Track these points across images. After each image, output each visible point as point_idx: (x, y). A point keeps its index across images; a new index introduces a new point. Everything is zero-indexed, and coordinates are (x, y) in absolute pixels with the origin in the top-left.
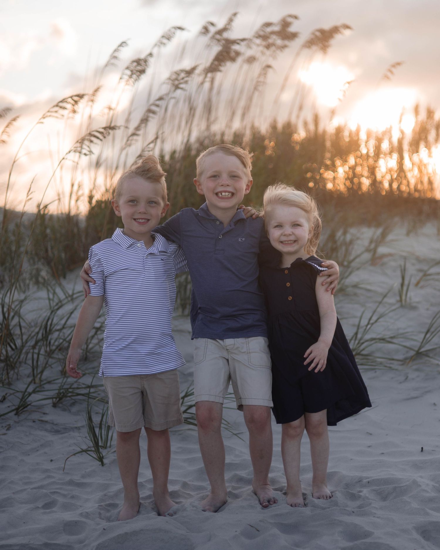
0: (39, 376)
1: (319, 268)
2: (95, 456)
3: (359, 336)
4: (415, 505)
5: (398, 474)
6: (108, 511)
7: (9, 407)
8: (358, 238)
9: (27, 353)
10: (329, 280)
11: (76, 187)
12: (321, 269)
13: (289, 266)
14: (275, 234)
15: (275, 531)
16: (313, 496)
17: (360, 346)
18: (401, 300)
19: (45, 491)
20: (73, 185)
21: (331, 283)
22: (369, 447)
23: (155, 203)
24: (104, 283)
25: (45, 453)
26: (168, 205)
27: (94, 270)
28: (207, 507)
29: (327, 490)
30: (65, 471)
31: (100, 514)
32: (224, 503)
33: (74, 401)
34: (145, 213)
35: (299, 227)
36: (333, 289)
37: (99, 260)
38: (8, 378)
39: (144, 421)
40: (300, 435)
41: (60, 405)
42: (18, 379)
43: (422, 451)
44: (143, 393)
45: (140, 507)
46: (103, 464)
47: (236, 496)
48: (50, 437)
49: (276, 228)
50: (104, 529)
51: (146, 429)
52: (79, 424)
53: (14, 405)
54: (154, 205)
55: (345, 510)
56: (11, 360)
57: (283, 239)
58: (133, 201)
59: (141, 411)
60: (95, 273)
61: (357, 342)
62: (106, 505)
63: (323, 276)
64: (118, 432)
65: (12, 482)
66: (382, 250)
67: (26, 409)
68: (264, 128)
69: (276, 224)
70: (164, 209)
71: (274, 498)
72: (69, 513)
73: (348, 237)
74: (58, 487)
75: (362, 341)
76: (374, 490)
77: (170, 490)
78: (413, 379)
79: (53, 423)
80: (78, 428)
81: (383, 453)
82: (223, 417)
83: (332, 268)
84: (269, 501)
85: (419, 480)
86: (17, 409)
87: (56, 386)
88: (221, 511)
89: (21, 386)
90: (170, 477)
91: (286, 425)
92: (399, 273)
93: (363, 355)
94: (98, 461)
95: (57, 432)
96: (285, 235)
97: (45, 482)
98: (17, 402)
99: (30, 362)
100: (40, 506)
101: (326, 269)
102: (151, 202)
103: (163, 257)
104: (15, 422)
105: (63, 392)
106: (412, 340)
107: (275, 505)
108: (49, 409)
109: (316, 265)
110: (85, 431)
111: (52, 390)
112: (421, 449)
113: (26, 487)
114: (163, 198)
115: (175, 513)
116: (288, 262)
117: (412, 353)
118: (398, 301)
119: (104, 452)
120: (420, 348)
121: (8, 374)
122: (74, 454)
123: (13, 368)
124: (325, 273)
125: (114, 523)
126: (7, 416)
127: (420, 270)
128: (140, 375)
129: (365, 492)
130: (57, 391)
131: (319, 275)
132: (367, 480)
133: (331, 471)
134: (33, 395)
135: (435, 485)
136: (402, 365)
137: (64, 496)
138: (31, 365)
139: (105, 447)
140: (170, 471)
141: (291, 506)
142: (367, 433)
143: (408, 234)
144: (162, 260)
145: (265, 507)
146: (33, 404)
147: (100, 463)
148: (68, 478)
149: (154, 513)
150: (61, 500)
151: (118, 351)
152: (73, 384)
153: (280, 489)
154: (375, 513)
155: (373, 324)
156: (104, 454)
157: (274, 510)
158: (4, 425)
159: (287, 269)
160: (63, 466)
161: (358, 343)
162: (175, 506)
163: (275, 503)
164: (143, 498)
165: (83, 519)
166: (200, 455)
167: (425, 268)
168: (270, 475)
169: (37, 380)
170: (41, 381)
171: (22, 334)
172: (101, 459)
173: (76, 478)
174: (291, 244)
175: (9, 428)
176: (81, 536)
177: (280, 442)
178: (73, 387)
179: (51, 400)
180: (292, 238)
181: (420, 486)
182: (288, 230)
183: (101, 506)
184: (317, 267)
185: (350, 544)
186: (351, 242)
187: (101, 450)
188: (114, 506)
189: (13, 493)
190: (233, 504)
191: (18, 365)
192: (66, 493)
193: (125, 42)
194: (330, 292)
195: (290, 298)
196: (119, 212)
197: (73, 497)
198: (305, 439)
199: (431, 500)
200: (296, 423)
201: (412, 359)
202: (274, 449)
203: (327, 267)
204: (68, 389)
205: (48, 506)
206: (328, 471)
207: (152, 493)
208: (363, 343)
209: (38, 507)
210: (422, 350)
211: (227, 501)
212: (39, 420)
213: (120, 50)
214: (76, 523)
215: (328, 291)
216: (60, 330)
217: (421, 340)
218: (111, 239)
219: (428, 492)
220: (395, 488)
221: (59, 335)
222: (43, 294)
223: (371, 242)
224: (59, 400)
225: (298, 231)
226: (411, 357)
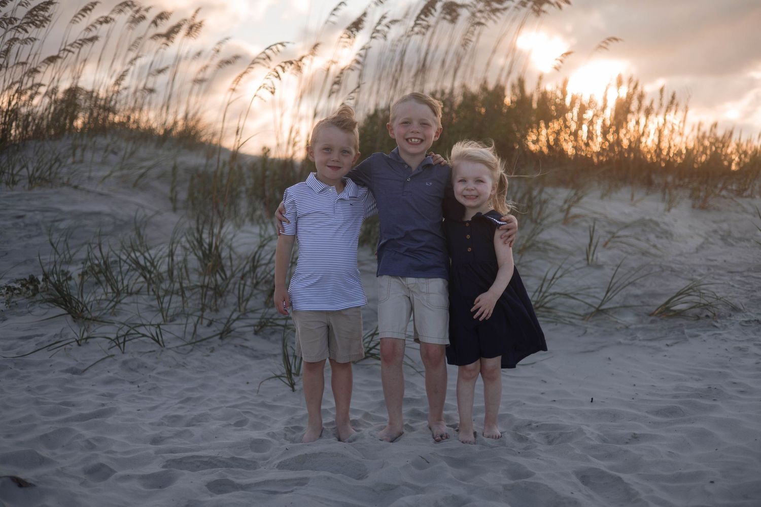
0: (244, 304)
1: (498, 222)
2: (287, 382)
3: (544, 289)
4: (578, 451)
5: (566, 422)
6: (294, 433)
7: (214, 331)
8: (552, 198)
9: (235, 284)
10: (508, 233)
11: (293, 134)
12: (500, 223)
13: (470, 219)
14: (459, 188)
15: (444, 464)
16: (483, 435)
17: (544, 299)
18: (588, 259)
19: (238, 410)
20: (291, 132)
21: (509, 236)
22: (542, 393)
23: (348, 152)
24: (296, 223)
25: (243, 376)
26: (359, 154)
27: (288, 210)
28: (384, 437)
29: (497, 431)
30: (259, 393)
31: (285, 435)
32: (401, 434)
33: (273, 330)
34: (338, 161)
35: (481, 183)
36: (511, 242)
37: (293, 202)
38: (216, 305)
39: (330, 353)
40: (476, 377)
41: (261, 333)
42: (225, 307)
43: (592, 401)
44: (329, 328)
45: (322, 432)
46: (293, 390)
47: (412, 429)
48: (249, 362)
49: (461, 182)
50: (287, 449)
51: (330, 360)
52: (276, 352)
53: (219, 330)
54: (347, 154)
55: (511, 450)
56: (220, 288)
57: (466, 193)
58: (328, 149)
59: (326, 343)
60: (288, 213)
61: (541, 294)
62: (292, 428)
63: (502, 229)
64: (304, 362)
65: (210, 400)
66: (575, 211)
67: (229, 334)
68: (474, 88)
69: (460, 179)
70: (355, 158)
71: (446, 434)
72: (257, 432)
73: (544, 196)
74: (250, 407)
75: (546, 294)
76: (543, 434)
77: (351, 419)
78: (591, 334)
79: (252, 349)
80: (275, 355)
81: (554, 401)
82: (405, 353)
83: (511, 222)
84: (441, 436)
85: (584, 428)
86: (221, 334)
87: (259, 316)
88: (396, 442)
89: (226, 313)
90: (351, 407)
91: (461, 367)
92: (588, 234)
93: (546, 308)
94: (288, 387)
95: (256, 357)
96: (467, 190)
97: (239, 402)
98: (221, 327)
99: (236, 292)
100: (233, 423)
101: (505, 223)
102: (345, 152)
103: (352, 202)
104: (219, 345)
105: (264, 322)
106: (594, 297)
107: (447, 440)
108: (250, 336)
109: (495, 220)
110: (280, 359)
111: (254, 319)
112: (591, 400)
113: (223, 405)
114: (355, 148)
115: (354, 440)
116: (470, 215)
117: (593, 310)
118: (584, 259)
119: (296, 379)
120: (601, 305)
121: (216, 301)
122: (269, 379)
123: (221, 296)
124: (505, 227)
125: (297, 444)
126: (211, 340)
127: (609, 232)
128: (326, 311)
129: (532, 435)
130: (259, 320)
131: (498, 228)
132: (537, 424)
133: (502, 413)
134: (237, 322)
135: (600, 434)
136: (583, 319)
137: (256, 416)
138: (237, 295)
139: (297, 374)
140: (352, 400)
141: (463, 442)
142: (542, 380)
143: (602, 197)
144: (351, 204)
145: (438, 441)
146: (237, 330)
147: (291, 389)
148: (260, 400)
149: (335, 438)
150: (252, 419)
151: (307, 287)
152: (273, 315)
153: (454, 426)
154: (539, 455)
155: (557, 279)
156: (296, 381)
157: (445, 444)
158: (208, 347)
159: (468, 221)
160: (257, 388)
161: (543, 296)
162: (354, 433)
163: (447, 438)
164: (327, 424)
165: (270, 439)
166: (381, 389)
167: (615, 230)
168: (445, 412)
169: (242, 309)
170: (245, 309)
171: (232, 266)
172: (292, 385)
173: (268, 401)
174: (473, 199)
175: (213, 350)
176: (266, 454)
177: (456, 383)
178: (274, 317)
179: (253, 328)
180: (474, 193)
181: (585, 434)
182: (471, 185)
183: (287, 428)
184: (496, 221)
185: (512, 482)
186: (545, 202)
187: (293, 376)
188: (300, 429)
189: (210, 410)
190: (409, 436)
191: (225, 293)
192: (257, 413)
193: (343, 3)
194: (508, 245)
195: (470, 250)
196: (313, 157)
197: (263, 418)
198: (480, 382)
199: (594, 448)
200: (471, 366)
201: (592, 315)
202: (448, 388)
203: (506, 222)
204: (268, 319)
205: (240, 424)
206: (500, 413)
207: (334, 420)
208: (547, 297)
209: (230, 424)
210: (603, 307)
211: (403, 433)
212: (241, 346)
213: (339, 9)
214: (262, 441)
215: (506, 244)
216: (266, 264)
217: (602, 298)
218: (304, 183)
219: (591, 440)
220: (561, 434)
221: (265, 269)
222: (256, 230)
223: (565, 202)
224: (260, 329)
225: (480, 187)
226: (591, 314)
